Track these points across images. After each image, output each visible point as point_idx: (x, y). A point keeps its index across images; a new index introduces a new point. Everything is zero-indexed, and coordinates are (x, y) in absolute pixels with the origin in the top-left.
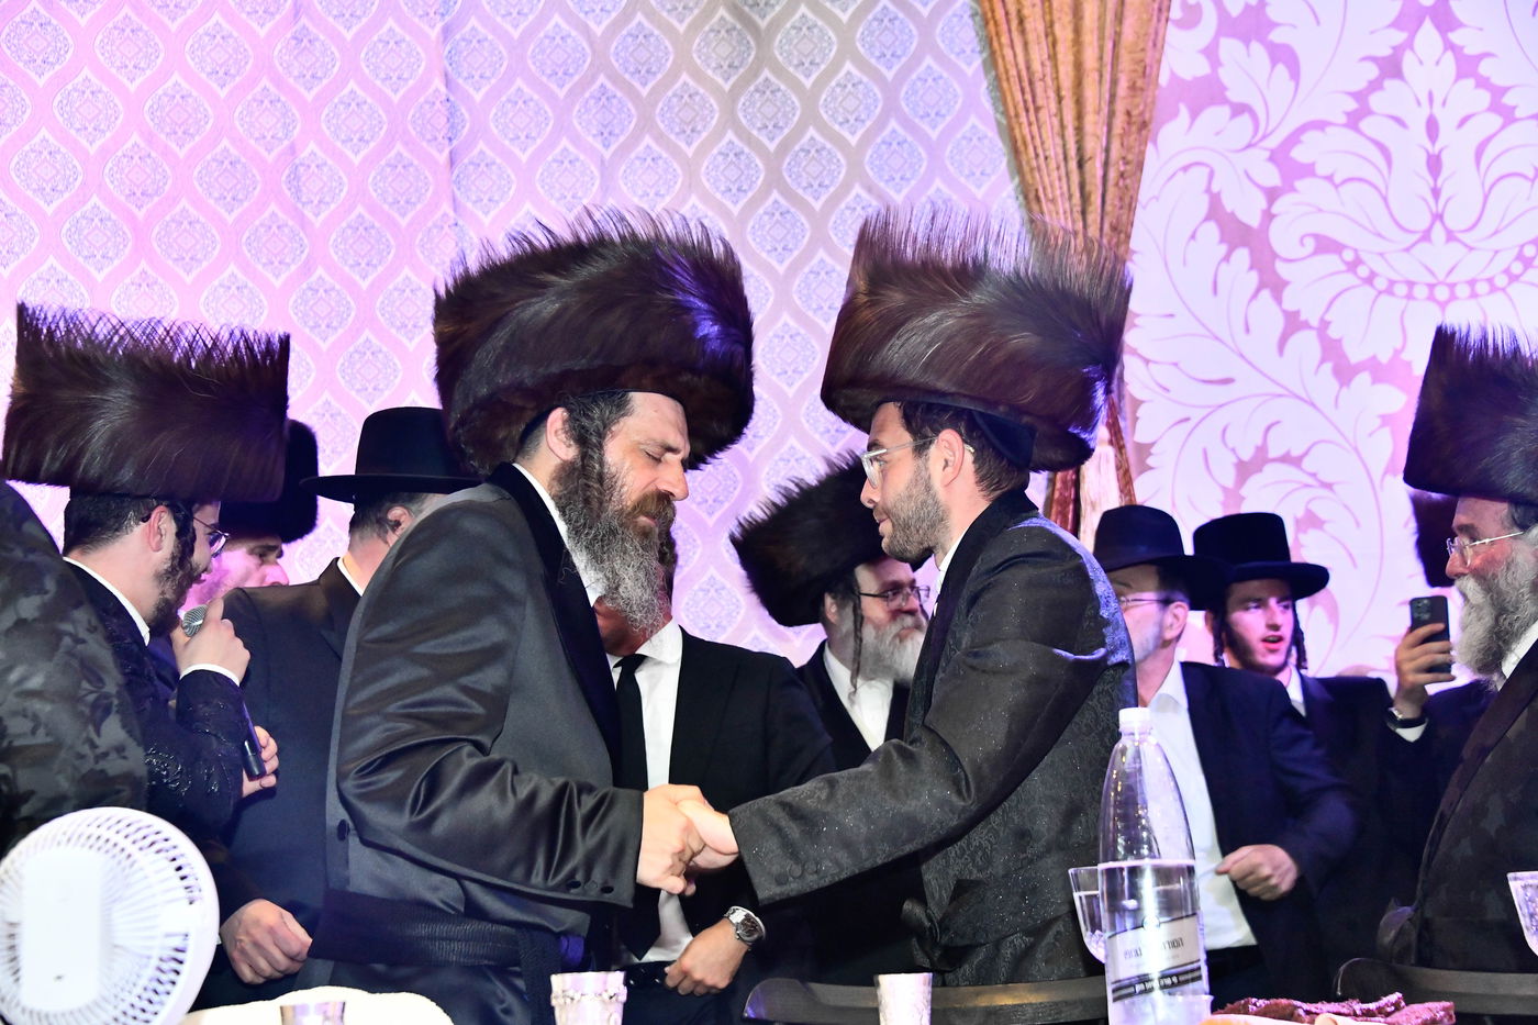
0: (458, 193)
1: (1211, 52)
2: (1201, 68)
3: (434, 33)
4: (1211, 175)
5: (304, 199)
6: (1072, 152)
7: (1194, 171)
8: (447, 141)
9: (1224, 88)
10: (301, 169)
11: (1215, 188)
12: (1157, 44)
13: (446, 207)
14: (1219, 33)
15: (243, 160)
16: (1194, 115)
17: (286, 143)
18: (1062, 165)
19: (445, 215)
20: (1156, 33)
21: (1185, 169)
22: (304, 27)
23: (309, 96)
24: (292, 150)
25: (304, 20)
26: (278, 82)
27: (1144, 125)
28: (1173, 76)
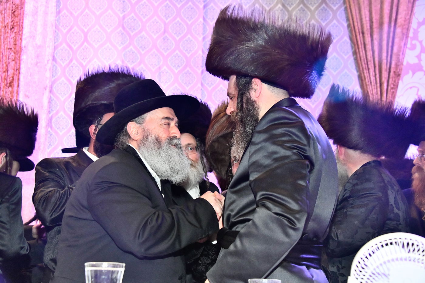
0: (203, 81)
1: (419, 57)
2: (416, 61)
3: (200, 39)
4: (418, 90)
5: (161, 81)
6: (378, 82)
7: (413, 89)
8: (201, 68)
9: (422, 67)
10: (162, 73)
11: (419, 94)
12: (403, 54)
13: (199, 85)
14: (421, 52)
15: (146, 70)
16: (414, 74)
17: (158, 66)
18: (375, 85)
19: (199, 87)
20: (403, 51)
21: (411, 88)
22: (166, 36)
23: (165, 54)
24: (160, 68)
25: (166, 34)
26: (158, 50)
27: (399, 75)
28: (408, 63)
